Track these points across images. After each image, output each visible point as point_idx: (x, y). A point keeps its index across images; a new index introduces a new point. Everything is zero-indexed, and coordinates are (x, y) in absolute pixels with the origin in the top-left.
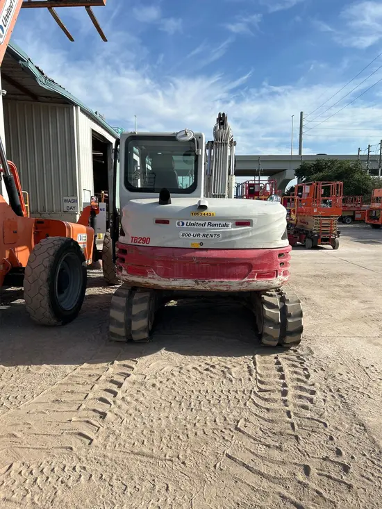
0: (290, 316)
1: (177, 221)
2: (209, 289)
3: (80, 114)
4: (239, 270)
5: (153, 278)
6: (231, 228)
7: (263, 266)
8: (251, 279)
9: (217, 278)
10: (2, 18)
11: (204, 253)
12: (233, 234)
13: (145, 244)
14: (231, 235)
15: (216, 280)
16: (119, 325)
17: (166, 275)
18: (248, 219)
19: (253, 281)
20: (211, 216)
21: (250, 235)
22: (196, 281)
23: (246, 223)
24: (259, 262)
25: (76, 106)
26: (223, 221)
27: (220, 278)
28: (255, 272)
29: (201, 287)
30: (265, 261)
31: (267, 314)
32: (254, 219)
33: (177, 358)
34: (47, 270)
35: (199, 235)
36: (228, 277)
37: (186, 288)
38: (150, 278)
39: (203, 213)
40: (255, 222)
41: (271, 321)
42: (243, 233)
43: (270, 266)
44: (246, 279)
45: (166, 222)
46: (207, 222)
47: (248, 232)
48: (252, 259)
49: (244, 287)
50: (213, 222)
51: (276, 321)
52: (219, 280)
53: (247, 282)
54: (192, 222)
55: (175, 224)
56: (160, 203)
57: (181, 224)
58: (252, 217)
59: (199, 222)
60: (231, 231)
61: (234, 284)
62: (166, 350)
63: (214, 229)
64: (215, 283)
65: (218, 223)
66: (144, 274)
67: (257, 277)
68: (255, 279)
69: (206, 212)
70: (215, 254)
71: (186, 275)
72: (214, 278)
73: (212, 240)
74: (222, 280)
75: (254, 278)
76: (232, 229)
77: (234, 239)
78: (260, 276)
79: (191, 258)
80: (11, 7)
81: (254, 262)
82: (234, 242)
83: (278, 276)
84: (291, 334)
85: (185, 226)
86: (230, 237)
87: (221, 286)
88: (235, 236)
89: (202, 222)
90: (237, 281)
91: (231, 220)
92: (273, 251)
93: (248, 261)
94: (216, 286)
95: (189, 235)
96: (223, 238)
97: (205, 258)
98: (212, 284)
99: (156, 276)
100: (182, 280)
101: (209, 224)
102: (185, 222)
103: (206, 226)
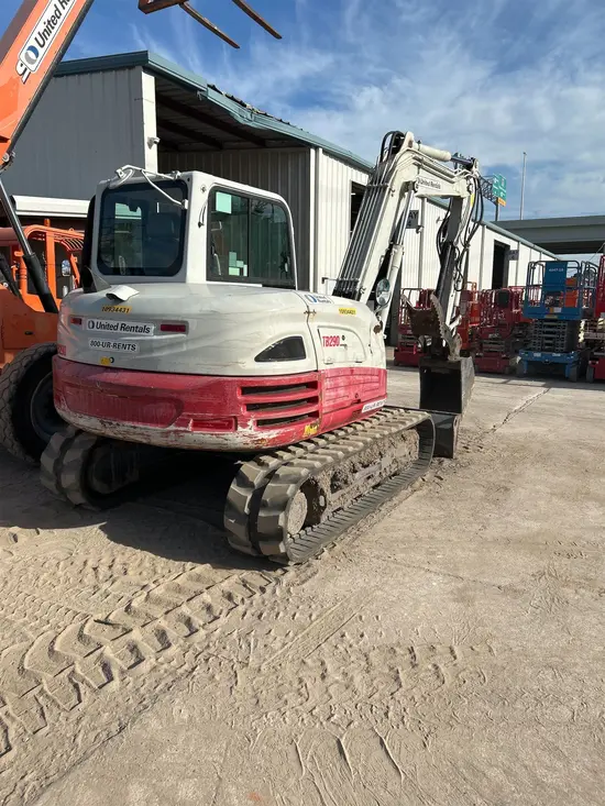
0: (265, 506)
1: (89, 321)
2: (120, 436)
4: (162, 410)
5: (64, 410)
6: (153, 336)
7: (203, 407)
8: (182, 429)
9: (129, 420)
10: (36, 35)
11: (112, 377)
12: (155, 345)
14: (149, 347)
15: (127, 423)
18: (180, 319)
19: (188, 432)
20: (125, 313)
21: (185, 349)
22: (102, 422)
23: (180, 328)
24: (194, 399)
25: (316, 148)
27: (133, 420)
28: (189, 416)
29: (109, 432)
30: (208, 398)
32: (190, 321)
35: (108, 345)
36: (145, 421)
37: (94, 431)
39: (116, 307)
40: (192, 326)
41: (234, 510)
42: (171, 345)
43: (220, 408)
44: (172, 428)
45: (80, 322)
46: (120, 324)
47: (179, 343)
48: (179, 392)
49: (171, 441)
50: (128, 324)
51: (240, 509)
52: (131, 424)
53: (176, 432)
54: (104, 322)
55: (85, 324)
57: (91, 324)
58: (189, 316)
59: (111, 323)
60: (152, 341)
61: (154, 434)
63: (128, 336)
64: (126, 428)
65: (135, 325)
67: (195, 425)
68: (190, 428)
69: (120, 306)
70: (125, 378)
71: (92, 412)
72: (125, 420)
73: (122, 354)
74: (135, 424)
75: (187, 426)
76: (155, 337)
77: (155, 355)
78: (199, 424)
79: (94, 382)
80: (57, 16)
81: (184, 398)
82: (158, 360)
83: (240, 429)
84: (266, 538)
85: (95, 328)
86: (151, 350)
87: (134, 433)
88: (160, 349)
89: (114, 323)
90: (159, 428)
91: (154, 322)
92: (225, 381)
93: (175, 396)
94: (128, 432)
95: (97, 344)
96: (141, 352)
97: (111, 384)
98: (121, 429)
99: (66, 408)
100: (87, 417)
101: (124, 327)
102: (96, 322)
103: (119, 331)
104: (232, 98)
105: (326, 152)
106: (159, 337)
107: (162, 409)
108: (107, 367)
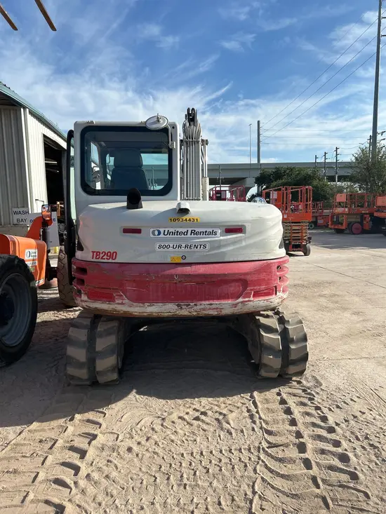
0: (292, 341)
1: (152, 230)
2: (195, 314)
3: (29, 117)
4: (232, 289)
5: (122, 304)
6: (220, 237)
7: (259, 282)
8: (247, 299)
9: (205, 300)
11: (188, 270)
12: (222, 243)
13: (110, 261)
14: (219, 245)
15: (204, 302)
16: (80, 365)
17: (140, 299)
18: (240, 224)
19: (250, 301)
20: (194, 222)
21: (244, 244)
22: (178, 305)
23: (238, 229)
24: (255, 277)
25: (25, 108)
26: (208, 227)
27: (208, 299)
28: (251, 290)
29: (184, 312)
30: (262, 276)
31: (266, 340)
32: (246, 225)
33: (157, 404)
35: (180, 246)
36: (219, 298)
37: (166, 314)
38: (118, 304)
39: (184, 218)
40: (248, 228)
41: (270, 349)
42: (234, 242)
43: (268, 282)
44: (241, 300)
45: (138, 231)
46: (190, 230)
47: (240, 241)
48: (246, 274)
49: (238, 310)
50: (197, 230)
51: (277, 348)
52: (207, 302)
53: (242, 302)
54: (171, 230)
55: (148, 233)
56: (129, 207)
57: (156, 233)
58: (245, 221)
59: (180, 230)
60: (221, 240)
61: (226, 307)
63: (199, 238)
64: (202, 307)
65: (204, 230)
66: (110, 299)
67: (254, 296)
68: (252, 299)
69: (187, 217)
70: (202, 270)
71: (165, 299)
72: (201, 300)
73: (195, 252)
74: (211, 302)
75: (250, 297)
76: (222, 238)
77: (223, 250)
78: (257, 294)
79: (172, 276)
81: (248, 278)
82: (224, 254)
83: (278, 293)
84: (294, 362)
85: (162, 235)
86: (219, 247)
87: (210, 309)
88: (225, 246)
89: (184, 230)
90: (230, 302)
91: (219, 227)
92: (271, 263)
93: (242, 277)
94: (204, 309)
96: (213, 248)
97: (186, 275)
98: (198, 307)
99: (126, 301)
100: (161, 304)
101: (193, 232)
102: (162, 230)
103: (189, 235)
106: (229, 237)
108: (176, 264)
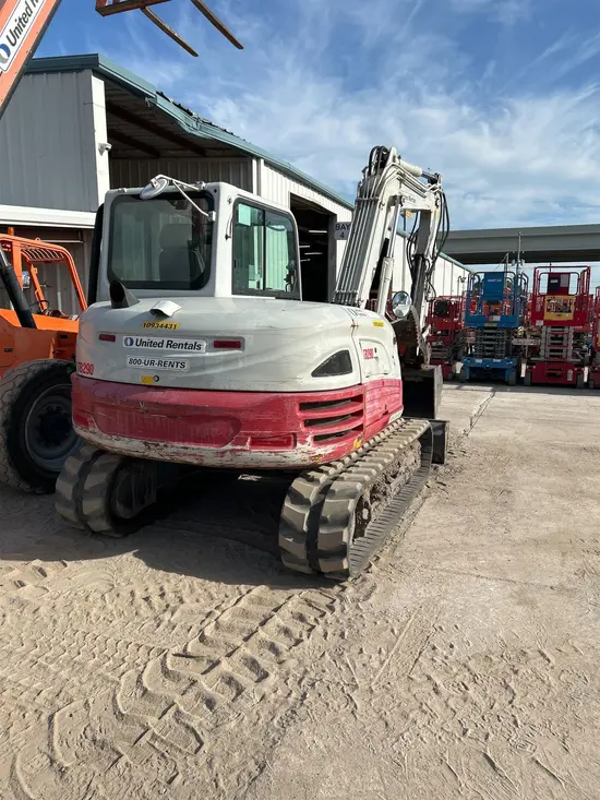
0: (325, 522)
1: (125, 338)
2: (168, 458)
3: (265, 170)
4: (217, 430)
5: (95, 433)
6: (206, 352)
7: (262, 425)
8: (239, 447)
9: (179, 441)
10: (7, 32)
11: (158, 396)
12: (207, 362)
13: (89, 376)
14: (202, 365)
15: (176, 444)
17: (109, 430)
18: (235, 335)
19: (245, 450)
21: (241, 365)
22: (145, 443)
23: (235, 344)
24: (252, 417)
25: (258, 159)
27: (183, 441)
28: (247, 434)
29: (154, 454)
30: (267, 416)
31: (285, 513)
32: (246, 337)
34: (6, 409)
35: (152, 363)
36: (198, 440)
38: (92, 432)
39: (161, 323)
40: (249, 342)
41: (291, 529)
42: (226, 362)
43: (279, 425)
44: (229, 447)
45: (112, 339)
46: (166, 340)
47: (235, 360)
48: (236, 410)
49: (227, 461)
50: (175, 341)
51: (298, 528)
52: (181, 445)
53: (232, 451)
54: (145, 339)
55: (121, 339)
56: (114, 306)
57: (129, 342)
58: (245, 332)
59: (155, 339)
60: (204, 358)
61: (208, 454)
62: (135, 555)
63: (177, 353)
64: (175, 450)
65: (183, 341)
66: (85, 425)
67: (253, 444)
68: (247, 446)
69: (164, 322)
70: (175, 398)
71: (132, 433)
72: (173, 441)
73: (170, 371)
74: (187, 445)
75: (244, 444)
76: (207, 354)
77: (209, 372)
78: (256, 442)
79: (137, 403)
80: (27, 14)
81: (242, 416)
82: (210, 378)
83: (299, 445)
84: (327, 555)
86: (203, 367)
87: (185, 454)
88: (213, 366)
89: (158, 340)
90: (213, 448)
91: (205, 338)
92: (284, 398)
93: (232, 414)
94: (177, 454)
95: (139, 362)
96: (192, 369)
97: (157, 404)
98: (170, 450)
99: (97, 430)
100: (127, 439)
101: (170, 344)
102: (134, 338)
103: (164, 348)
104: (179, 106)
105: (267, 163)
106: (212, 354)
107: (216, 428)
108: (150, 386)
